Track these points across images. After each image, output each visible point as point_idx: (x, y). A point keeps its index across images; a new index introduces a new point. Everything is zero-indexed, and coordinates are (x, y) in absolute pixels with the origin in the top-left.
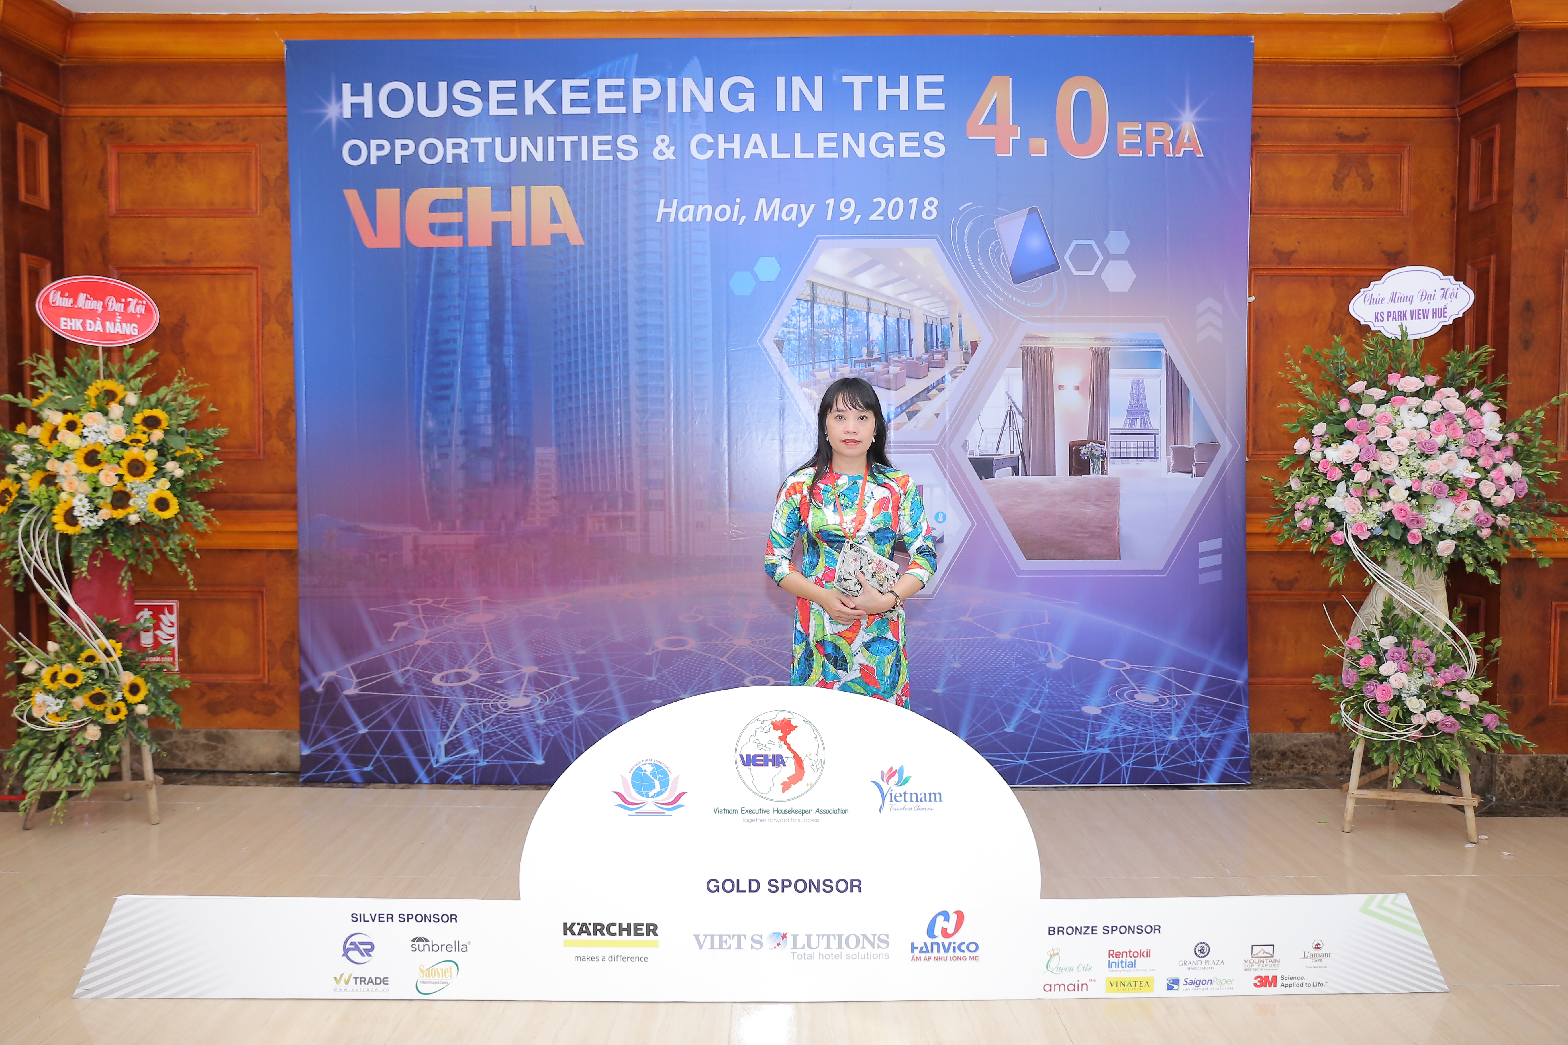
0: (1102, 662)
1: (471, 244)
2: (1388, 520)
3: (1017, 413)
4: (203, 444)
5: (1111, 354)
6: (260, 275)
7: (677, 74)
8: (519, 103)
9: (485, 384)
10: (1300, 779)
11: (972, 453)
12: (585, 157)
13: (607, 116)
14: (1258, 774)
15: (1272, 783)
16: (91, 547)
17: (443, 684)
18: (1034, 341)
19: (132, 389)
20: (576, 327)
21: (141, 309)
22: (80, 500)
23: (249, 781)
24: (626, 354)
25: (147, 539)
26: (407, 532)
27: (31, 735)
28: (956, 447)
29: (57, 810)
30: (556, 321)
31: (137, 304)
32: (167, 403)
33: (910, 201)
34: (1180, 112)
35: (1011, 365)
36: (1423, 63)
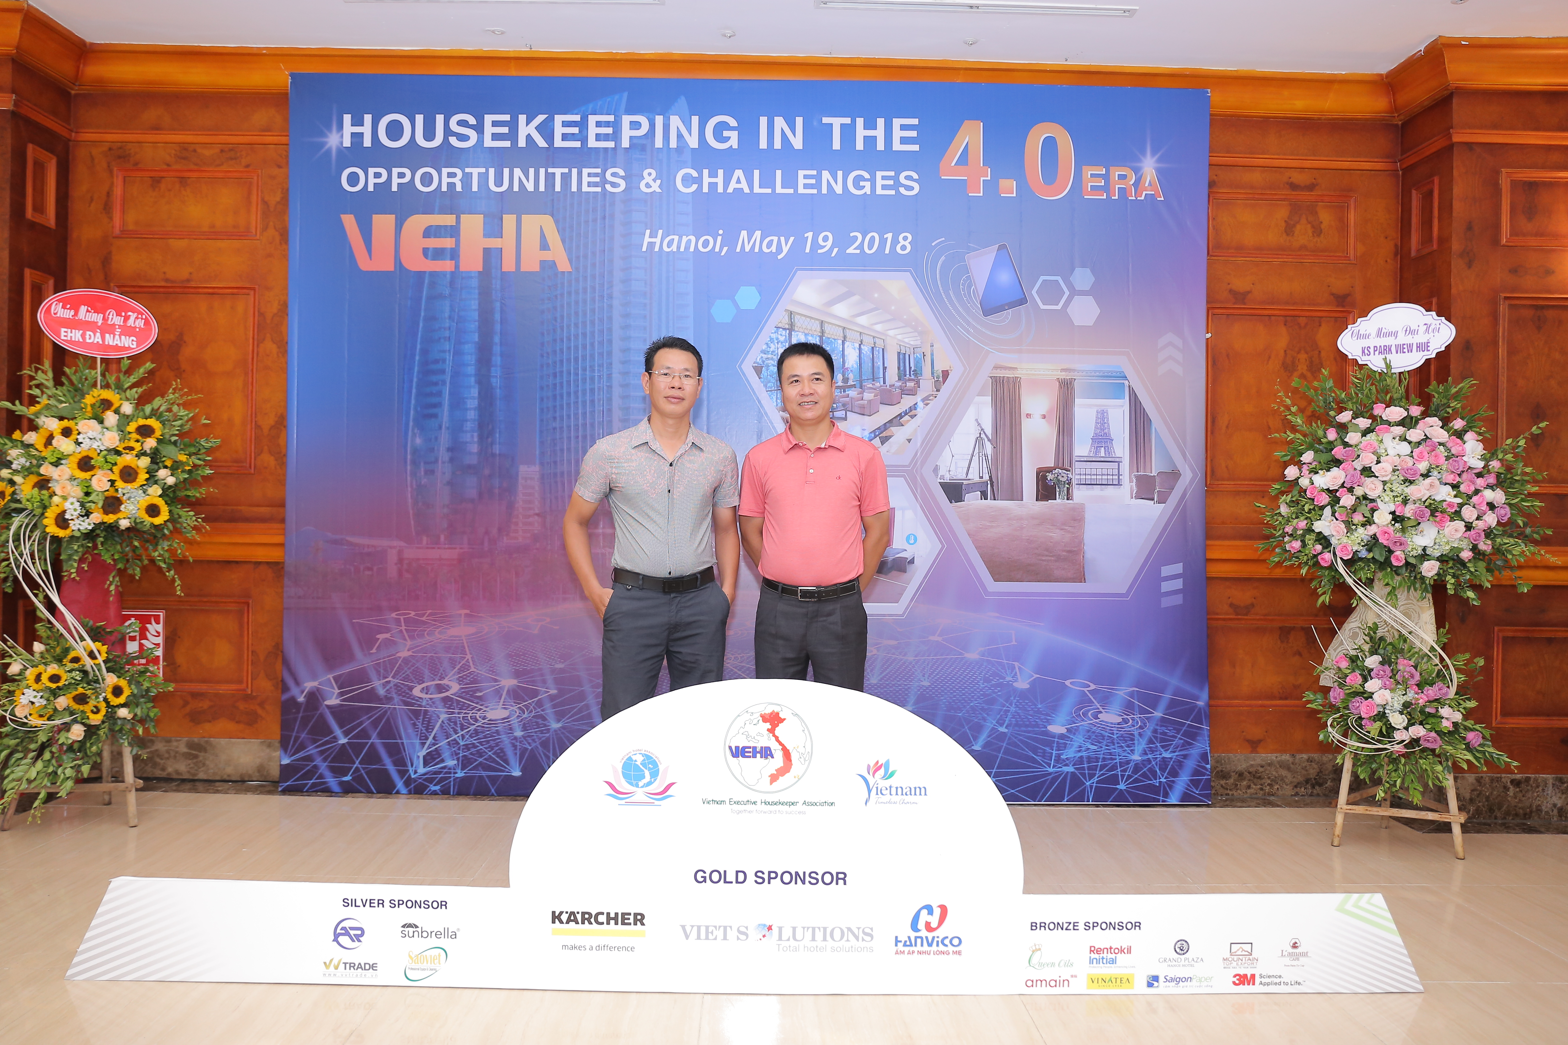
0: (1068, 683)
1: (463, 268)
2: (1372, 543)
3: (986, 440)
4: (195, 454)
5: (1076, 385)
6: (257, 295)
7: (665, 112)
8: (513, 135)
9: (472, 403)
10: (1256, 798)
11: (942, 477)
12: (574, 188)
13: (597, 149)
14: (1216, 794)
15: (1230, 802)
16: (81, 550)
17: (423, 696)
18: (1003, 371)
19: (127, 399)
20: (562, 350)
21: (140, 323)
22: (72, 504)
23: (228, 789)
24: (609, 376)
25: (136, 543)
26: (391, 546)
27: (12, 735)
28: (927, 471)
29: (35, 810)
30: (542, 344)
31: (137, 318)
32: (161, 413)
33: (885, 236)
34: (1142, 158)
35: (980, 394)
36: (1367, 120)
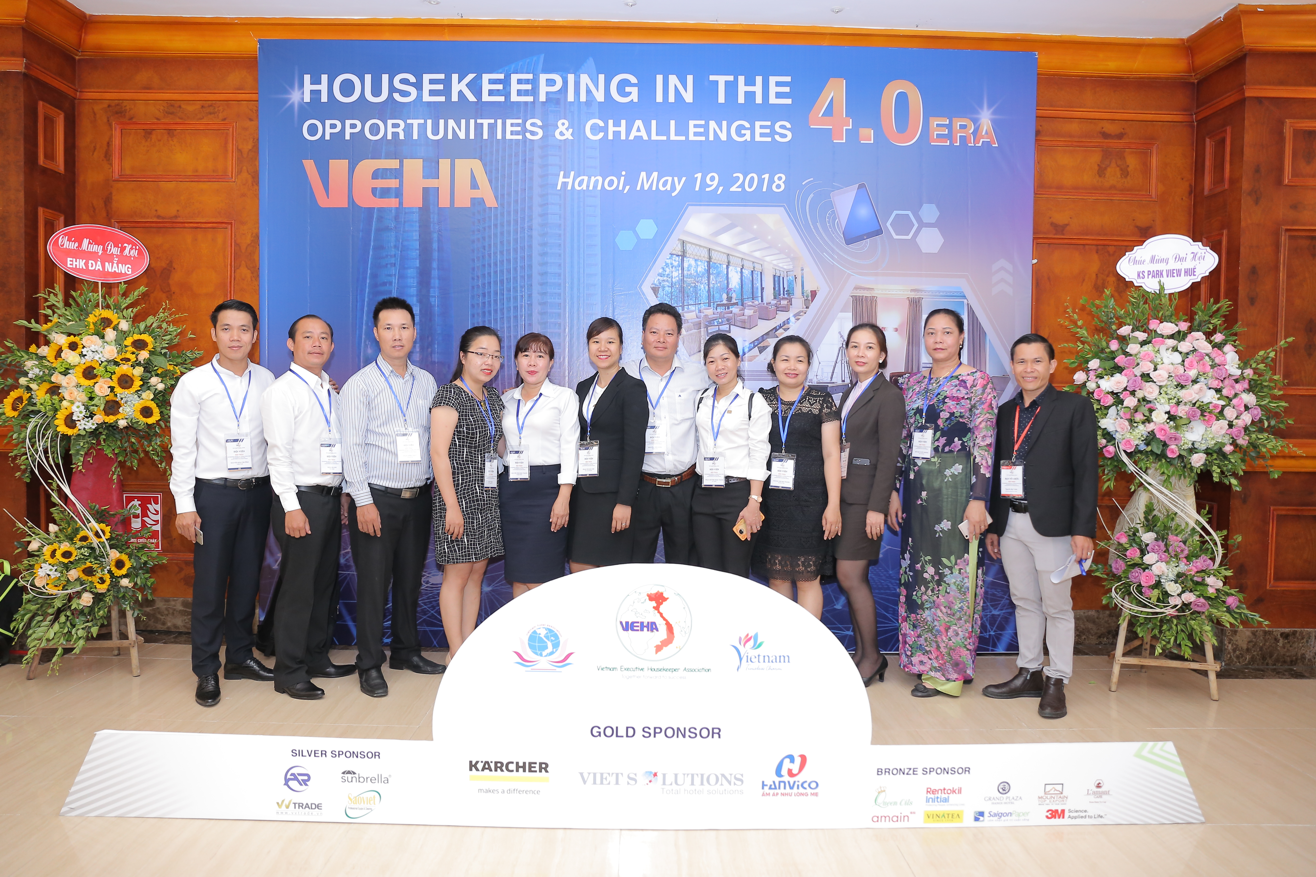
1: (405, 205)
2: (1150, 438)
4: (181, 363)
5: (923, 303)
6: (233, 229)
7: (576, 71)
8: (447, 91)
12: (499, 136)
13: (518, 103)
16: (86, 446)
18: (862, 291)
19: (124, 318)
20: (489, 274)
21: (134, 253)
22: (78, 407)
24: (530, 296)
25: (133, 440)
27: (34, 601)
29: (54, 664)
30: (473, 269)
31: (132, 248)
32: (153, 329)
33: (763, 177)
34: (980, 110)
35: (843, 310)
36: (1167, 78)
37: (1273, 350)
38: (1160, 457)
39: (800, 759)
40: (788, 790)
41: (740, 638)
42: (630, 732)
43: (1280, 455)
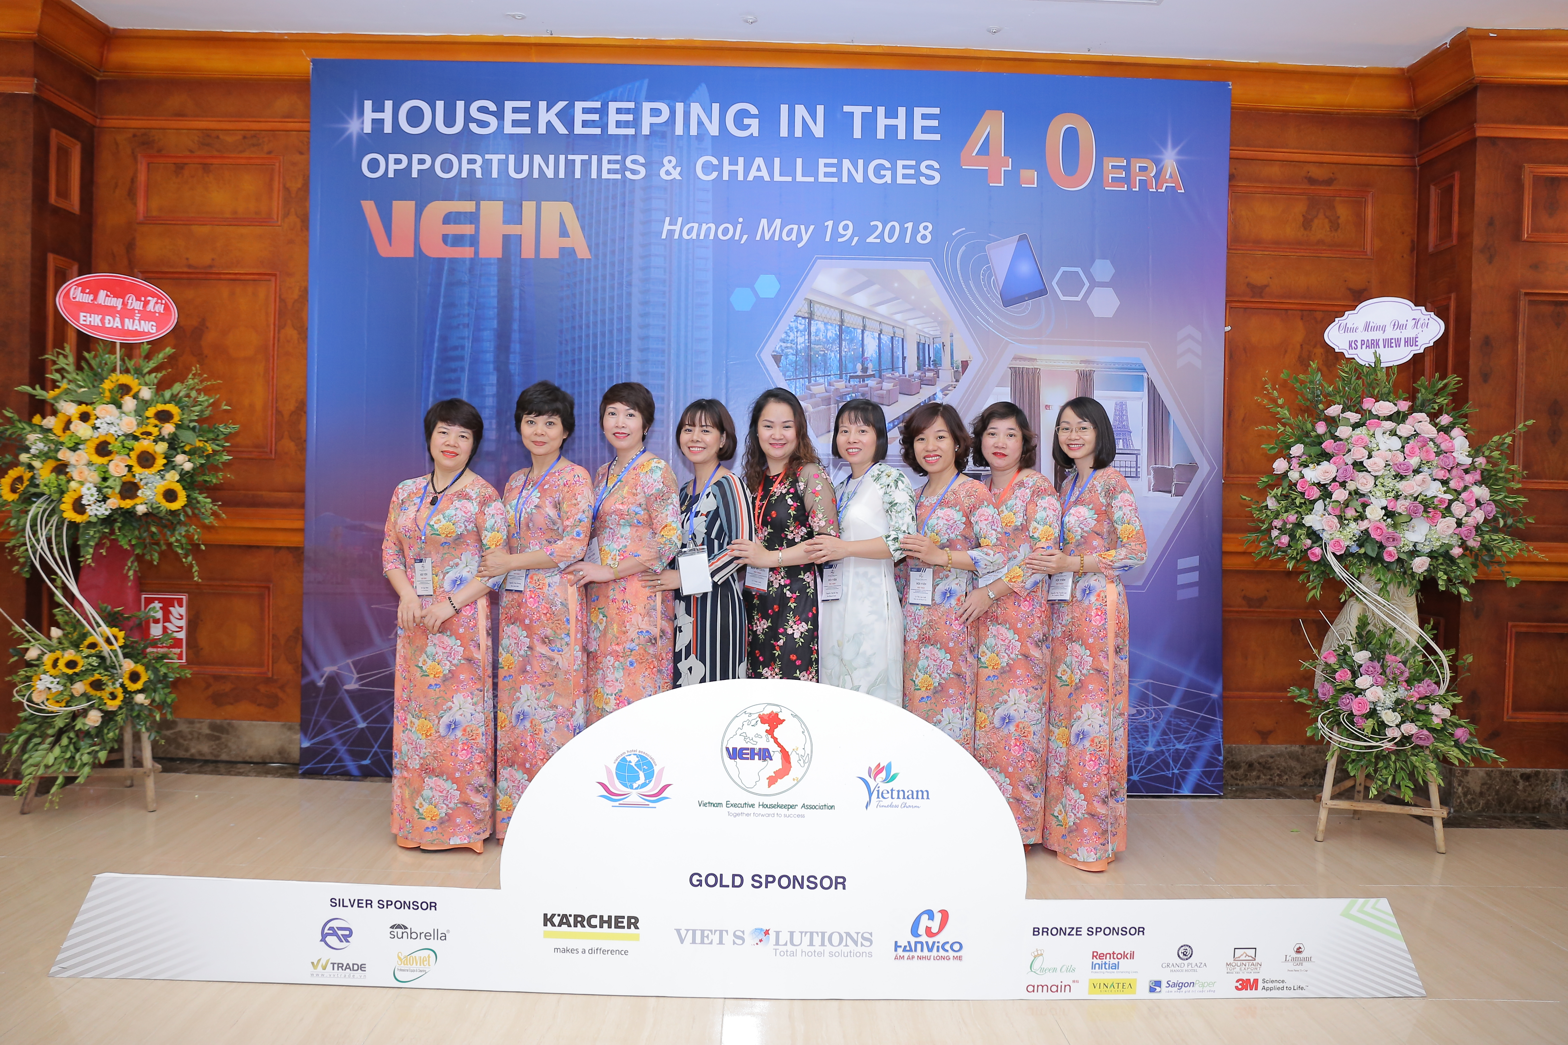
1: (481, 255)
2: (1364, 538)
4: (213, 439)
5: (1095, 377)
6: (278, 281)
7: (685, 99)
8: (533, 122)
9: (491, 390)
10: (1266, 789)
12: (594, 175)
13: (617, 137)
14: (1227, 784)
15: (1241, 793)
16: (97, 535)
18: (1022, 362)
19: (146, 384)
20: (580, 337)
21: (160, 308)
22: (89, 489)
23: (250, 771)
24: (628, 364)
25: (154, 529)
27: (31, 720)
29: (53, 795)
30: (561, 331)
31: (157, 303)
33: (906, 226)
34: (1163, 150)
35: (999, 385)
36: (1385, 115)
37: (1510, 435)
38: (1376, 560)
39: (940, 915)
40: (926, 953)
41: (870, 769)
42: (737, 881)
43: (1519, 560)
